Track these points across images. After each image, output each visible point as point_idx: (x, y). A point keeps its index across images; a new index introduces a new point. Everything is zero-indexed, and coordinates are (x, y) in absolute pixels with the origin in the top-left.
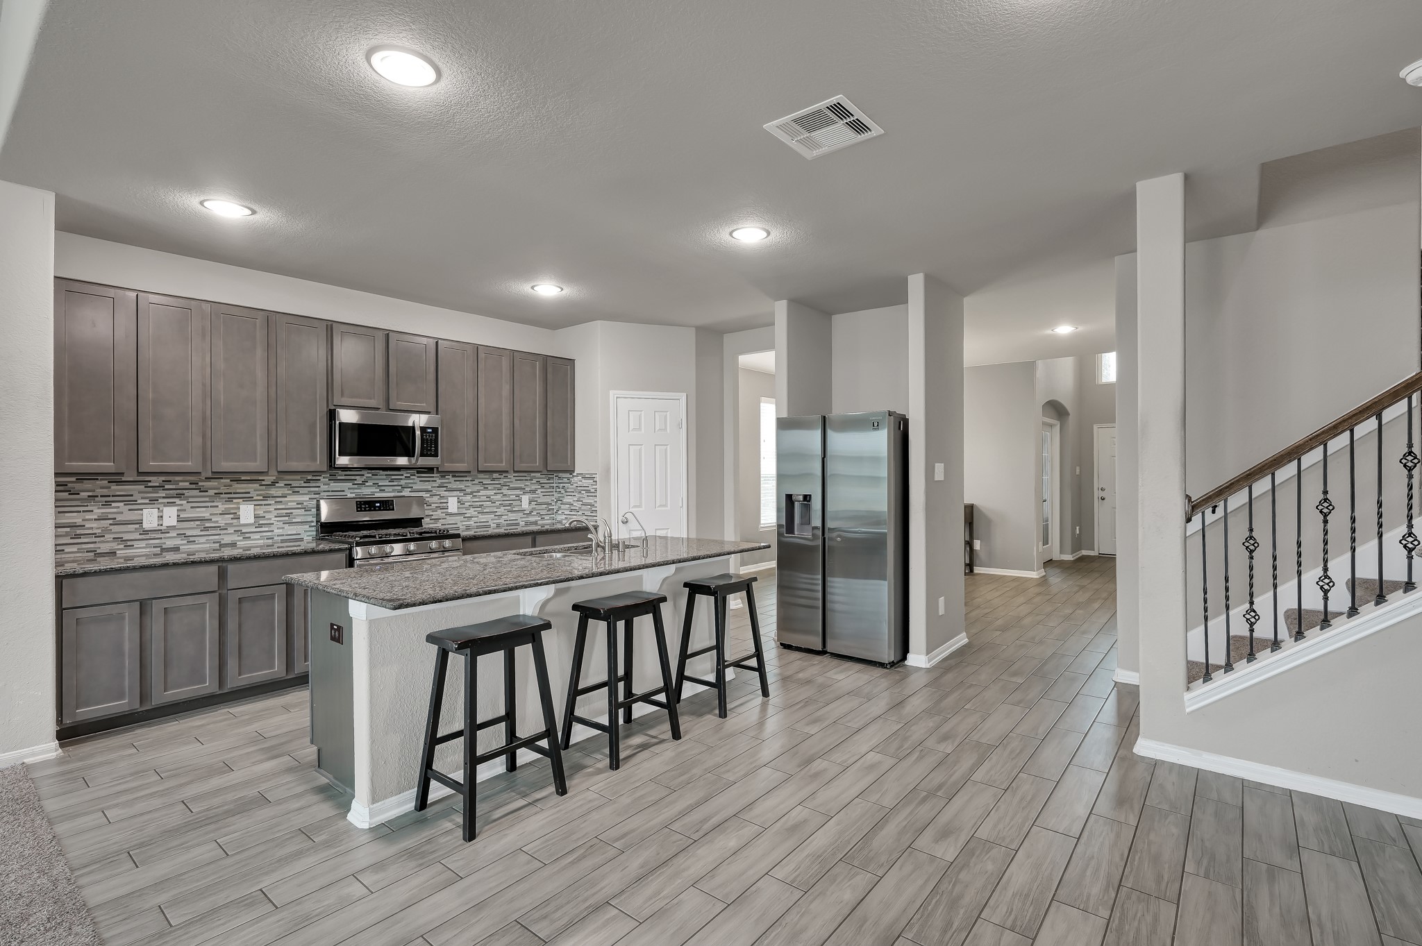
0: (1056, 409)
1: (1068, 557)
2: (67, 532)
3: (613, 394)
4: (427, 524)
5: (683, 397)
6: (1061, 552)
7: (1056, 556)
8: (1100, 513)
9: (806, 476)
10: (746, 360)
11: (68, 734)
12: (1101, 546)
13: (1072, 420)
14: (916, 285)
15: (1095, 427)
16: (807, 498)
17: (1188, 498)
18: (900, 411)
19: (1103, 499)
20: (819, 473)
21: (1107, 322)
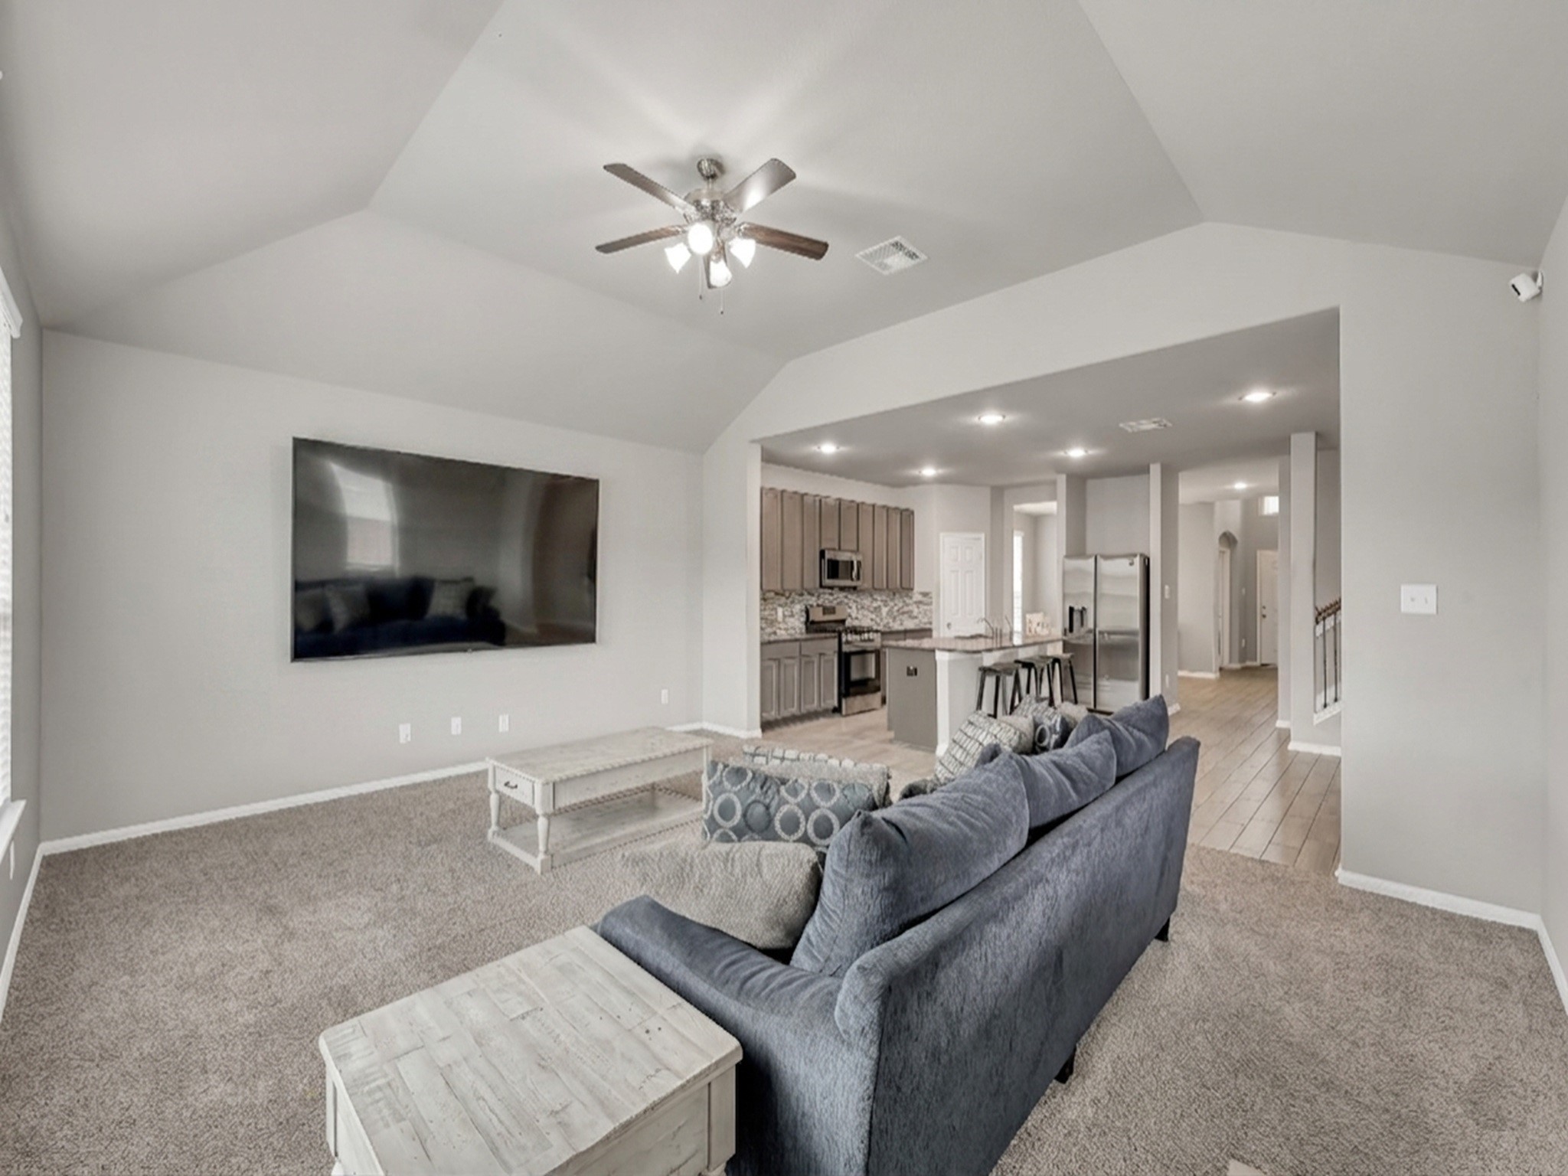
0: (1228, 539)
1: (1237, 666)
2: (767, 621)
3: (942, 535)
4: (848, 623)
5: (983, 536)
6: (1231, 661)
7: (1226, 664)
8: (1262, 628)
9: (1084, 594)
10: (1016, 507)
11: (766, 726)
12: (1263, 658)
13: (1239, 545)
14: (1155, 470)
15: (1258, 553)
16: (1083, 611)
17: (1316, 609)
18: (1146, 553)
19: (1264, 616)
20: (1092, 591)
21: (1274, 481)
